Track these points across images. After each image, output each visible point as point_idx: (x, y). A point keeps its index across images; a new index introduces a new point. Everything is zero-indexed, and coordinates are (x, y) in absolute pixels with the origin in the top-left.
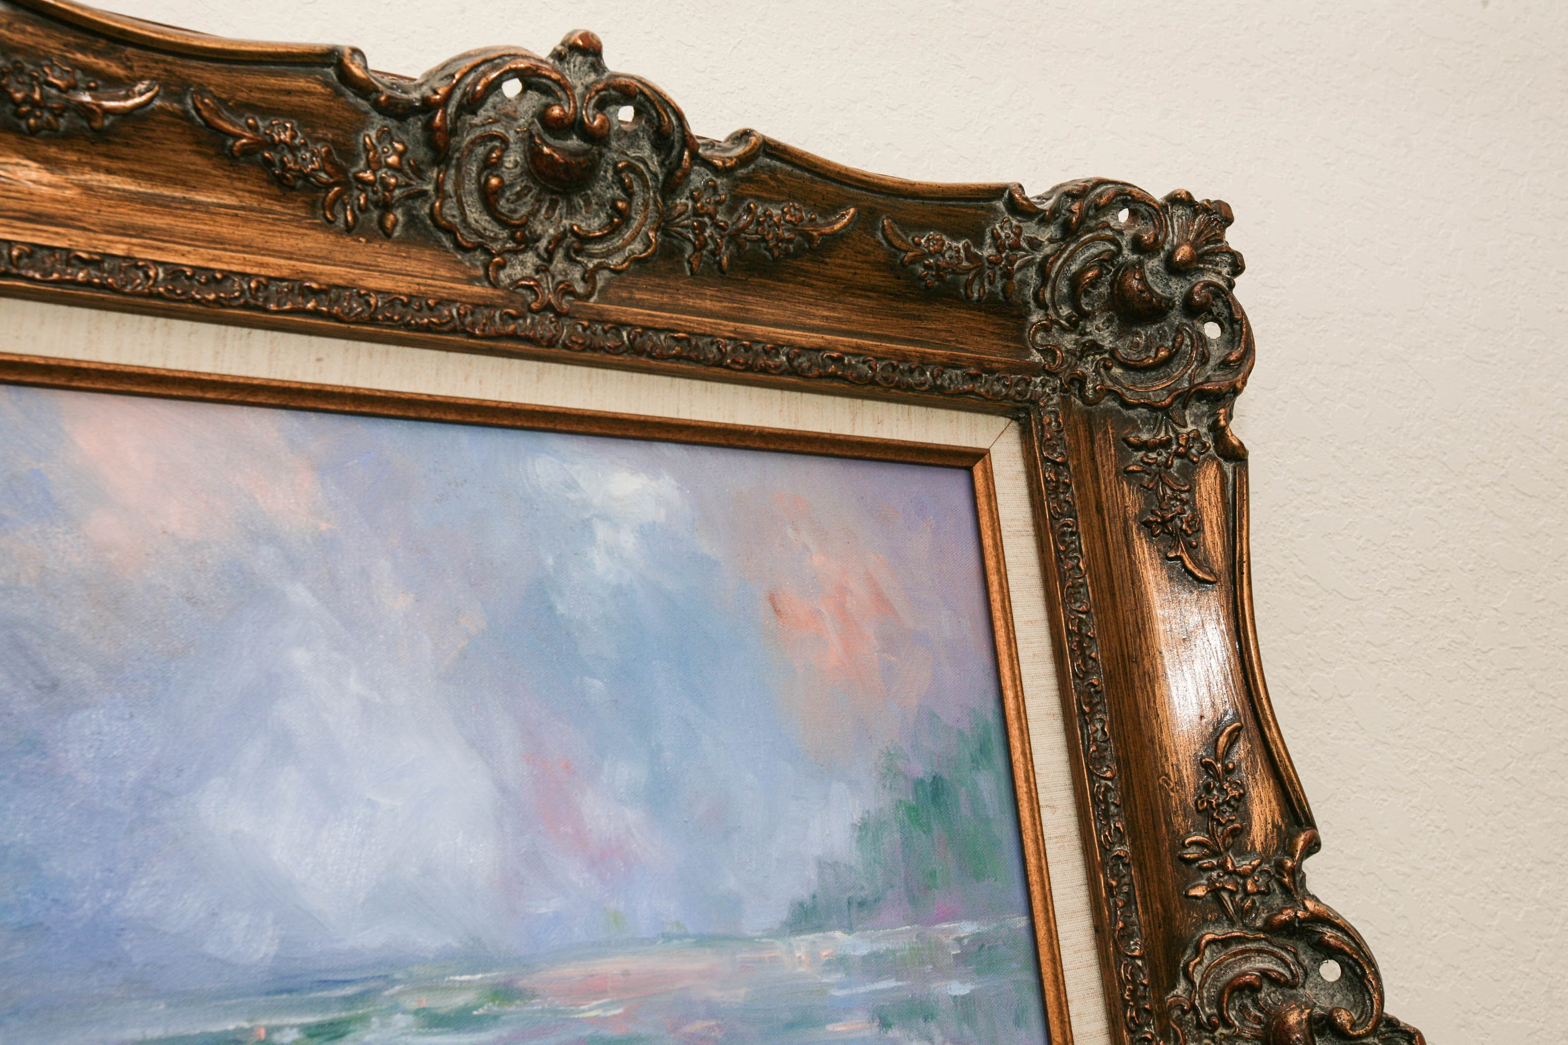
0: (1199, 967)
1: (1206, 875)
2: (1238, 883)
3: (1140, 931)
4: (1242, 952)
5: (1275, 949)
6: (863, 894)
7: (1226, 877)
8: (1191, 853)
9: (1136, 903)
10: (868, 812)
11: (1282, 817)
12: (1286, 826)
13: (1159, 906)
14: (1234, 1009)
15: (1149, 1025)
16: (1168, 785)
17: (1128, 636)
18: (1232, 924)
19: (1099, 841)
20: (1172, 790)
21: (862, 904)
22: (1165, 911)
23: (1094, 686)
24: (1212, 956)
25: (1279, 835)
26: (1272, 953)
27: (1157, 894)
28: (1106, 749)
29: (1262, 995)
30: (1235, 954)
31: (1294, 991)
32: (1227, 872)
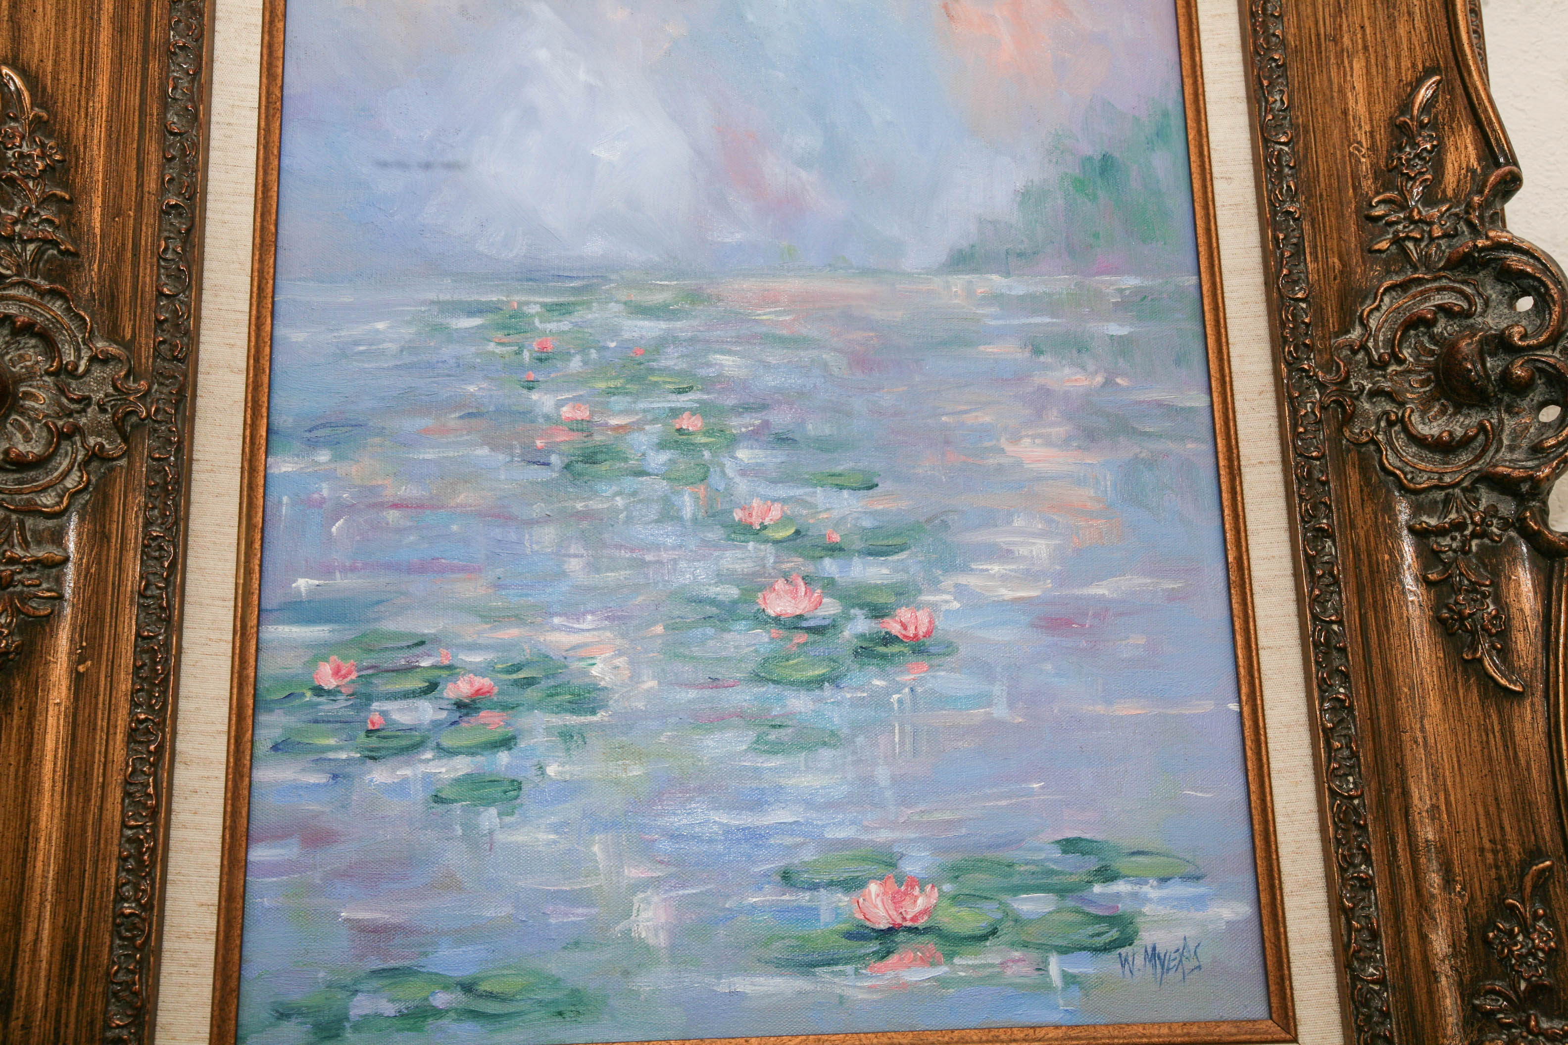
0: (1377, 314)
1: (1391, 230)
2: (1424, 231)
3: (1307, 278)
4: (1422, 293)
5: (1456, 285)
6: (1022, 247)
7: (1412, 227)
8: (1378, 212)
9: (1305, 254)
10: (1032, 181)
11: (1479, 160)
12: (1482, 169)
13: (1336, 260)
14: (1410, 347)
15: (1308, 359)
16: (1359, 151)
17: (1327, 16)
18: (1415, 269)
19: (1270, 200)
20: (1363, 156)
21: (1020, 255)
22: (1344, 266)
23: (1275, 60)
24: (1391, 302)
25: (1472, 178)
26: (1453, 289)
27: (1335, 249)
28: (1285, 118)
29: (1437, 330)
30: (1414, 297)
31: (1472, 321)
32: (1413, 222)
